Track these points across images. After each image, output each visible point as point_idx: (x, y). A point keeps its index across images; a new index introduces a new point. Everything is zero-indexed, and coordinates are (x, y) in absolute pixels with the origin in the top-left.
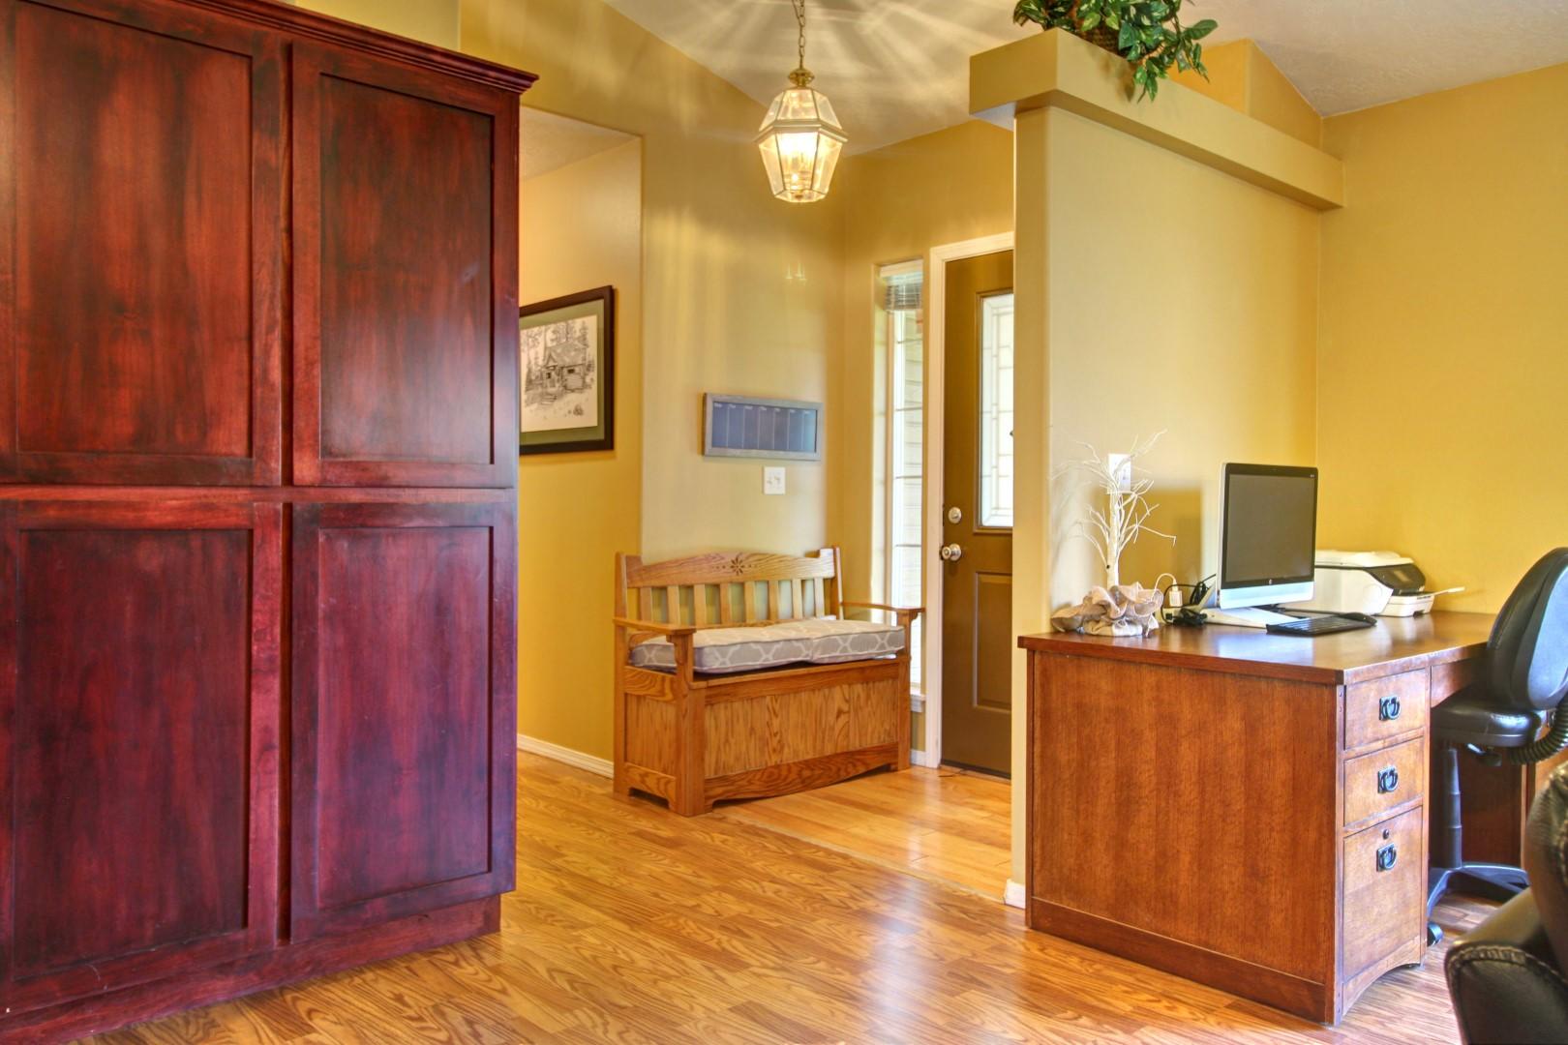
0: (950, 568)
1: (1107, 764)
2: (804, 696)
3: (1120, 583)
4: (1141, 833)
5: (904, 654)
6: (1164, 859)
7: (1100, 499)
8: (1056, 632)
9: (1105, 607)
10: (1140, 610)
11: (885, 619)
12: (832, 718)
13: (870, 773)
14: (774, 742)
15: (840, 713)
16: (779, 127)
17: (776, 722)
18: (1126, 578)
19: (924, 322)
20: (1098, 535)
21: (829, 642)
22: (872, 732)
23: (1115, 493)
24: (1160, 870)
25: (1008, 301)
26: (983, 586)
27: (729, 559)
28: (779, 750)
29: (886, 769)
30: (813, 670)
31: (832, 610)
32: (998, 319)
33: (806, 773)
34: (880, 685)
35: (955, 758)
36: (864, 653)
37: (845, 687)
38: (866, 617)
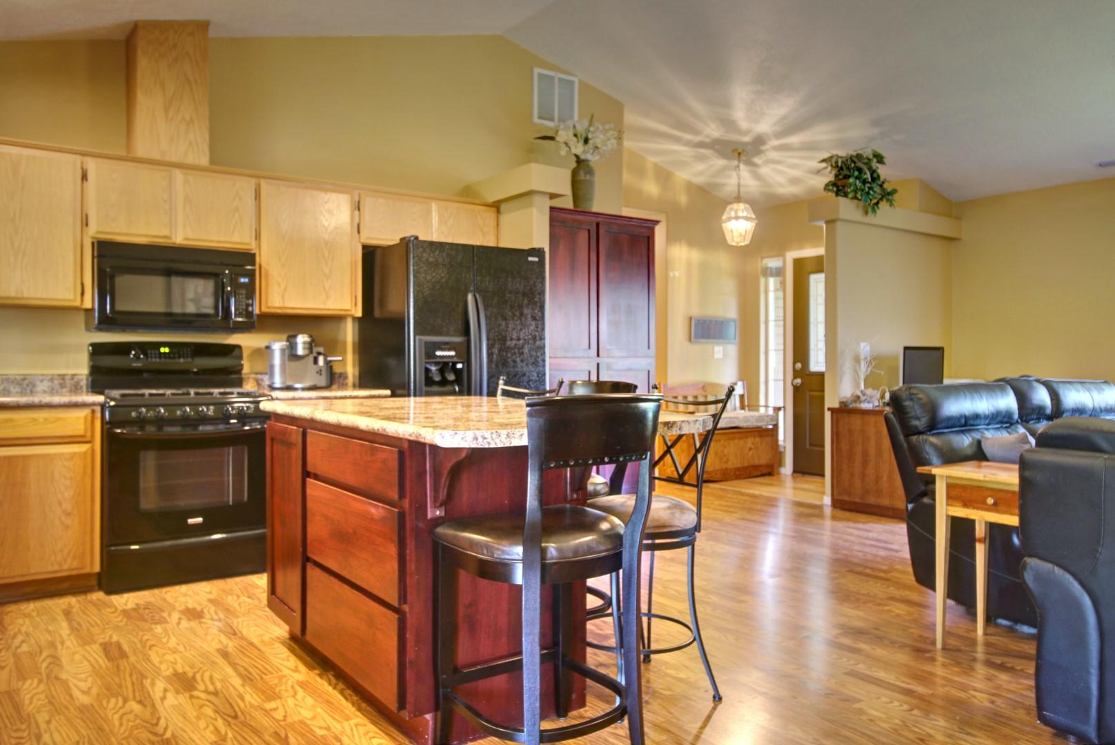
0: (796, 389)
1: (859, 449)
2: (736, 441)
3: (865, 388)
4: (870, 471)
5: (776, 426)
6: (878, 479)
7: (857, 360)
8: (841, 406)
9: (858, 397)
10: (871, 397)
11: (766, 411)
12: (747, 451)
13: (762, 475)
14: (725, 459)
15: (750, 449)
16: (729, 219)
17: (726, 451)
18: (866, 387)
19: (783, 284)
20: (856, 372)
21: (746, 419)
22: (763, 459)
23: (862, 357)
24: (877, 482)
25: (821, 276)
26: (810, 396)
27: (701, 386)
28: (727, 462)
29: (770, 474)
30: (740, 430)
31: (742, 407)
32: (817, 283)
33: (737, 473)
34: (767, 439)
35: (799, 470)
36: (759, 424)
37: (753, 438)
38: (757, 410)
